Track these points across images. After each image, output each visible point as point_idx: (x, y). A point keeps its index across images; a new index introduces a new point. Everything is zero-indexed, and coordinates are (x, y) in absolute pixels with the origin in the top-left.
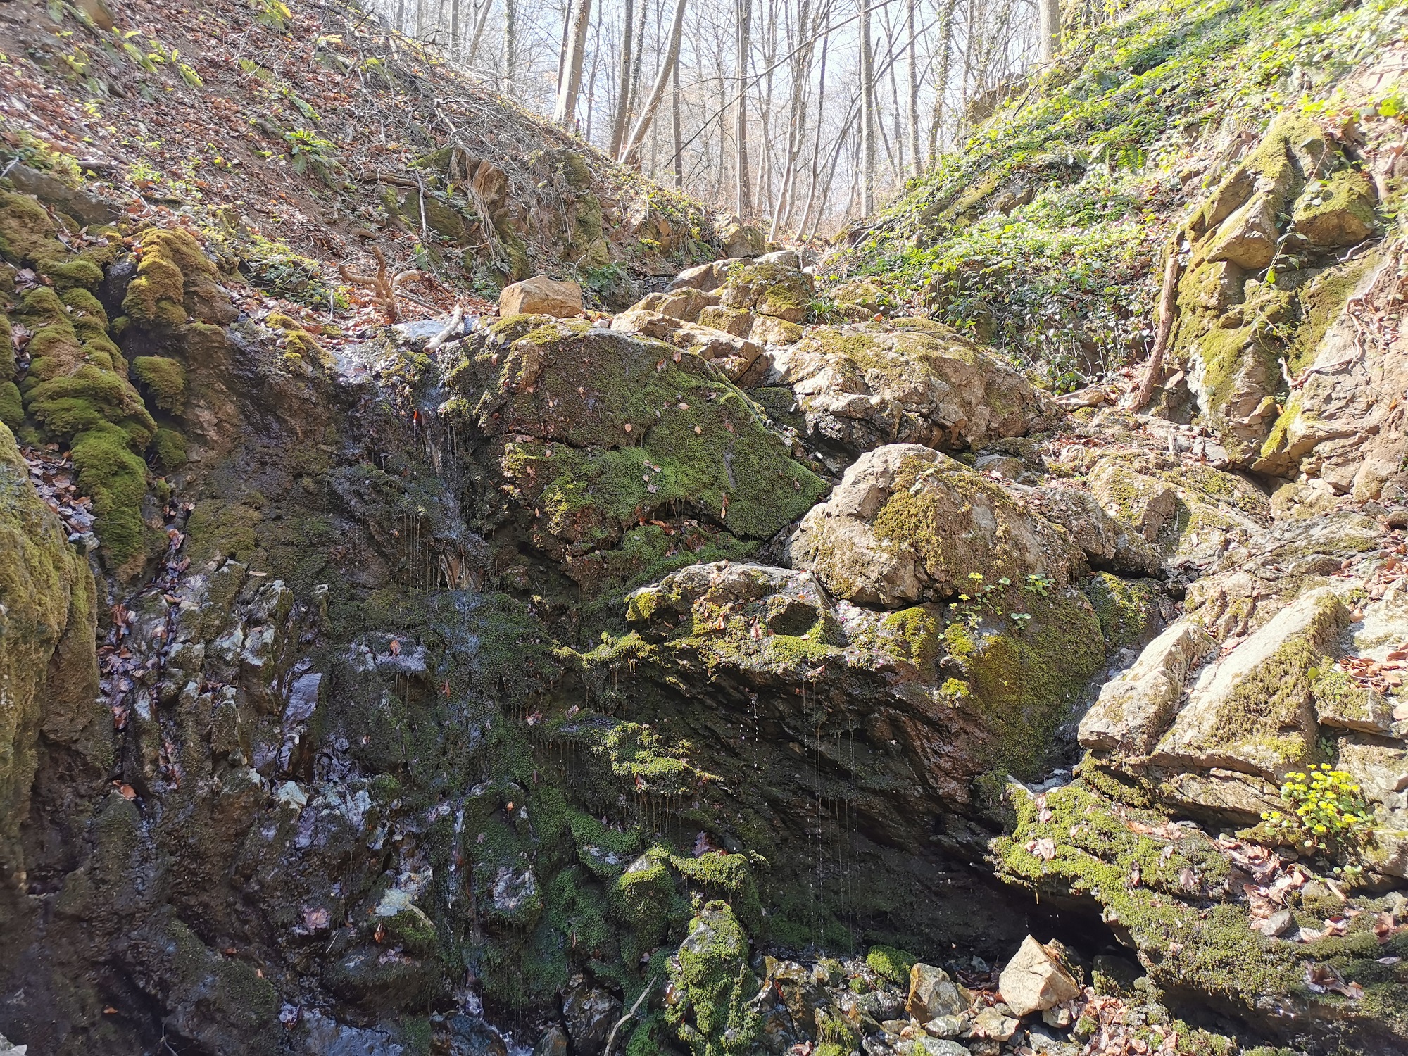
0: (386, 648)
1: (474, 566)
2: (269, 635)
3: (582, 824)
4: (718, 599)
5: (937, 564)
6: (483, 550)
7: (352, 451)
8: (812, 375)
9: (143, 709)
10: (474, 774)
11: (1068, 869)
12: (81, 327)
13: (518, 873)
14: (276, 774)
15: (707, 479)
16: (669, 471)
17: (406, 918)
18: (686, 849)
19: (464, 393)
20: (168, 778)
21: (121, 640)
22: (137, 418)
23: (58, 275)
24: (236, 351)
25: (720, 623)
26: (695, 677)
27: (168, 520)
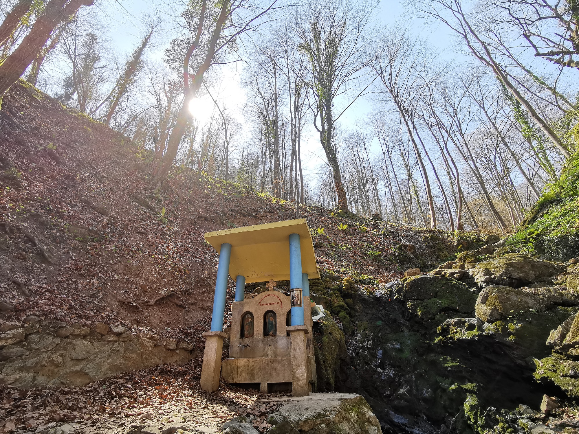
0: (393, 344)
1: (407, 327)
2: (371, 342)
3: (439, 379)
4: (454, 326)
5: (501, 310)
6: (408, 323)
7: (381, 309)
8: (477, 274)
9: (354, 354)
10: (415, 369)
11: (546, 375)
12: (337, 296)
13: (428, 389)
14: (376, 367)
15: (452, 302)
16: (443, 302)
17: (403, 394)
18: (464, 383)
19: (398, 294)
20: (359, 366)
21: (350, 345)
22: (346, 309)
23: (333, 289)
24: (359, 295)
25: (455, 331)
26: (454, 343)
27: (354, 325)
